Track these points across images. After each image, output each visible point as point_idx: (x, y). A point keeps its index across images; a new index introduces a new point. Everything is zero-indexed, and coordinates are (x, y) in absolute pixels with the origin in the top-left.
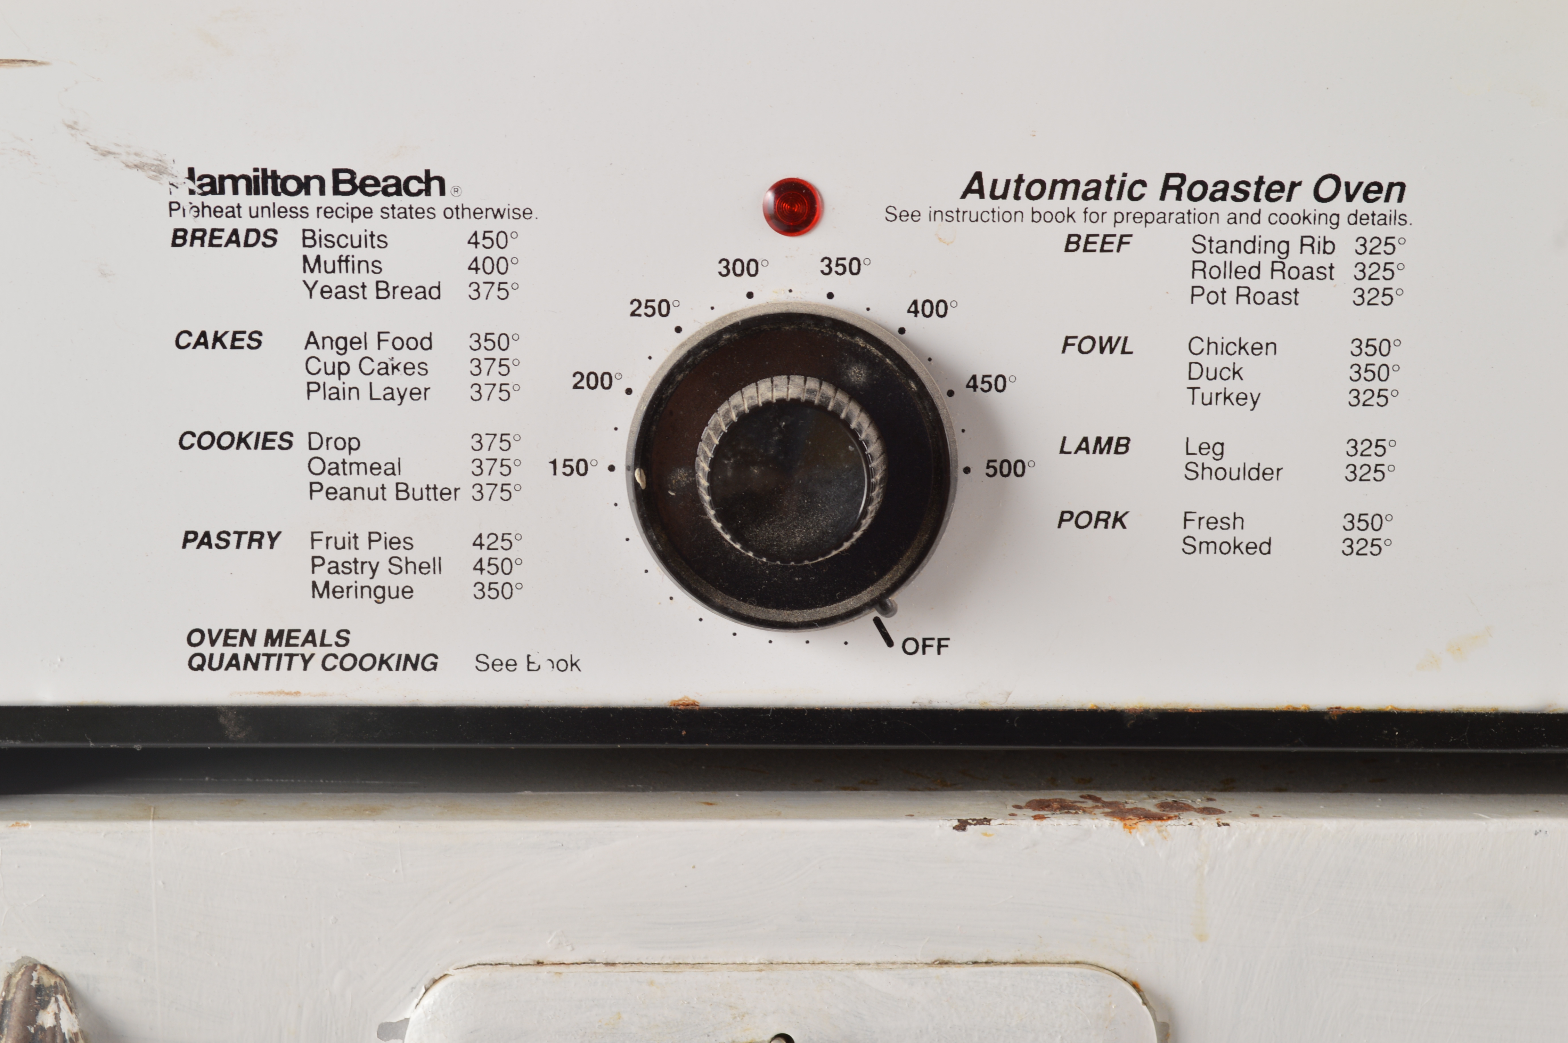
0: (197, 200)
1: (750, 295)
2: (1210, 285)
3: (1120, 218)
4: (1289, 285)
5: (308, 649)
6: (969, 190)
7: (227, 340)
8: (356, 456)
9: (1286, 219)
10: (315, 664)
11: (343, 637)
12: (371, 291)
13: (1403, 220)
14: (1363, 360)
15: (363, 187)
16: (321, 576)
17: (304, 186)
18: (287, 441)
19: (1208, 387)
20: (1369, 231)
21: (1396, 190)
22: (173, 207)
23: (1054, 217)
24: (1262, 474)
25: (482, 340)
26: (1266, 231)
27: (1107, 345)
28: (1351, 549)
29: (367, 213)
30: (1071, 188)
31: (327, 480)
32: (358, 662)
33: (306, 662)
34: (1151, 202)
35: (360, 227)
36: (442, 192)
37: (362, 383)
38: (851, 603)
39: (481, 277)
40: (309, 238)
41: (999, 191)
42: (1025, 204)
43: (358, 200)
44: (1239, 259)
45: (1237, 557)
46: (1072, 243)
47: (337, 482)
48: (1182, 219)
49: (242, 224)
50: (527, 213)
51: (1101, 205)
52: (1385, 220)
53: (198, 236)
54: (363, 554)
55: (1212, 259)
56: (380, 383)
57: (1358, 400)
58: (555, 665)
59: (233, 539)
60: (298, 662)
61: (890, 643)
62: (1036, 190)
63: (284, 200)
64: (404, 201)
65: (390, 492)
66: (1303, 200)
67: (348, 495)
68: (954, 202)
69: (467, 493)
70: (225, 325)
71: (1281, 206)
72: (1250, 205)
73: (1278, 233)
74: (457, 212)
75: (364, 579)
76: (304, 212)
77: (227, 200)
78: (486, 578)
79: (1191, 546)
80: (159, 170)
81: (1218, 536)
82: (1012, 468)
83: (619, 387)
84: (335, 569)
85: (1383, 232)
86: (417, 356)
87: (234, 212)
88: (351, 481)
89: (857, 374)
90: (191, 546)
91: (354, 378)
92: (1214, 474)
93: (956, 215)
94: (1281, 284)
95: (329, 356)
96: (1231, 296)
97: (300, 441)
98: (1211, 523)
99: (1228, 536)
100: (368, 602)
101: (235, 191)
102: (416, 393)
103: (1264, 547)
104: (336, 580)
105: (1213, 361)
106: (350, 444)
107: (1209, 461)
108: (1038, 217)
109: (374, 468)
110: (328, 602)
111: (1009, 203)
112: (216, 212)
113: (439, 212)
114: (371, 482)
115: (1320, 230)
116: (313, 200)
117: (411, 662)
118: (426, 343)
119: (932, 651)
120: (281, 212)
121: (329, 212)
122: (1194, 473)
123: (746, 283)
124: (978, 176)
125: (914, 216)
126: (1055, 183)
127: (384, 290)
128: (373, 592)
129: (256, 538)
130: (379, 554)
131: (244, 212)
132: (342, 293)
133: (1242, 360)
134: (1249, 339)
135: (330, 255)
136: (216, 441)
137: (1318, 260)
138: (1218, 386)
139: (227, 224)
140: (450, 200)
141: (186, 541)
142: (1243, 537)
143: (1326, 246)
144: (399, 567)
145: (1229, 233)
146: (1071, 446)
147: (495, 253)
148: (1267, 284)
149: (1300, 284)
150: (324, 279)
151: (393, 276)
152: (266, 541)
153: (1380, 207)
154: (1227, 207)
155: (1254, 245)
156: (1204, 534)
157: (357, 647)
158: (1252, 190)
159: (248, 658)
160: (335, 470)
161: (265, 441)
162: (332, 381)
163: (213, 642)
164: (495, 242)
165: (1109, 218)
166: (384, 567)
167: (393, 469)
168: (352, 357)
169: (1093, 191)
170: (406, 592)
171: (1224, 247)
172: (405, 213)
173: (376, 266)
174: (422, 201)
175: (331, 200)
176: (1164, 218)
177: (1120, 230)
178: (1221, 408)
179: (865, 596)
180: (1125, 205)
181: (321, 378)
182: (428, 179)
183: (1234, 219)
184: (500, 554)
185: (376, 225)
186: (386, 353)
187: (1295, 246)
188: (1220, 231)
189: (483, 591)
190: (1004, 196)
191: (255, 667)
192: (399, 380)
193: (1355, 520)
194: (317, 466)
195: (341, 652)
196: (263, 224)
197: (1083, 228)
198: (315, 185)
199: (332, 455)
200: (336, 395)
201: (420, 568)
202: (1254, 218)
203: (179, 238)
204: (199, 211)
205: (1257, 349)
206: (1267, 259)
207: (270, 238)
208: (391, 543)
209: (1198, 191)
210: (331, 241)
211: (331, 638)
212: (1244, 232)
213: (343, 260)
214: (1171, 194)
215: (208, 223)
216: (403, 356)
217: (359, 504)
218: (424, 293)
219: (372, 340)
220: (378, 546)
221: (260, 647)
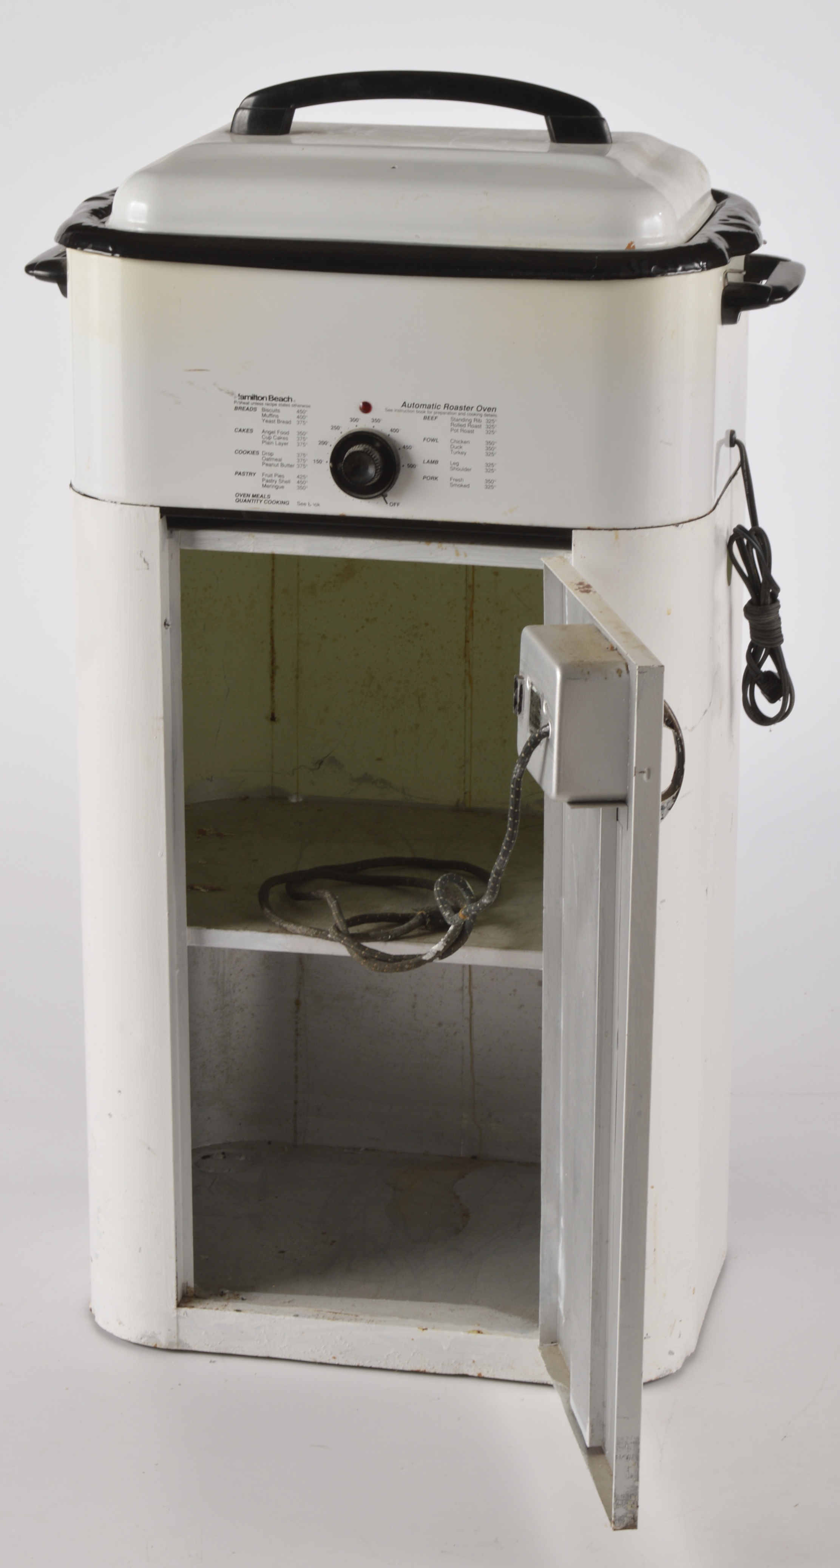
0: (240, 401)
1: (357, 426)
2: (455, 428)
3: (435, 413)
4: (472, 429)
5: (261, 499)
6: (403, 406)
7: (246, 430)
8: (272, 457)
9: (471, 415)
10: (263, 502)
11: (269, 496)
12: (276, 421)
13: (496, 416)
14: (488, 446)
15: (275, 399)
16: (264, 483)
17: (263, 398)
18: (258, 453)
19: (455, 450)
20: (489, 418)
21: (494, 410)
22: (235, 402)
23: (421, 412)
24: (467, 470)
25: (300, 433)
26: (467, 417)
27: (433, 440)
28: (487, 487)
29: (276, 405)
30: (425, 406)
31: (266, 462)
32: (272, 502)
33: (261, 502)
34: (442, 409)
35: (274, 408)
36: (292, 401)
37: (274, 441)
38: (376, 494)
39: (299, 419)
40: (263, 410)
41: (409, 406)
42: (415, 409)
43: (274, 402)
44: (461, 423)
45: (462, 488)
46: (425, 418)
47: (269, 462)
48: (449, 413)
49: (250, 406)
50: (309, 406)
51: (431, 410)
52: (492, 416)
53: (240, 408)
54: (273, 478)
55: (456, 423)
56: (278, 441)
57: (487, 454)
58: (315, 505)
59: (246, 474)
60: (259, 502)
61: (387, 503)
62: (417, 406)
63: (258, 401)
64: (283, 403)
65: (280, 465)
66: (474, 410)
67: (270, 465)
68: (399, 407)
69: (296, 466)
70: (246, 427)
71: (469, 412)
72: (463, 411)
73: (469, 417)
74: (294, 406)
75: (274, 484)
76: (262, 404)
77: (246, 401)
78: (300, 485)
79: (452, 485)
80: (232, 394)
81: (458, 483)
82: (413, 466)
83: (329, 444)
84: (267, 481)
85: (492, 418)
86: (286, 436)
87: (248, 403)
88: (271, 462)
89: (378, 445)
90: (237, 475)
91: (272, 440)
92: (457, 469)
93: (400, 411)
94: (470, 429)
95: (267, 435)
96: (459, 430)
97: (260, 453)
98: (456, 480)
99: (460, 483)
100: (274, 489)
101: (248, 399)
102: (286, 444)
103: (468, 486)
104: (267, 484)
105: (456, 445)
106: (271, 454)
107: (455, 466)
108: (418, 412)
109: (276, 460)
110: (266, 489)
111: (411, 409)
112: (244, 403)
113: (291, 405)
114: (276, 463)
115: (478, 417)
116: (264, 401)
117: (283, 503)
118: (288, 433)
119: (396, 505)
120: (258, 404)
121: (268, 404)
122: (452, 469)
123: (355, 423)
124: (405, 403)
125: (391, 410)
126: (421, 405)
127: (279, 421)
128: (275, 487)
129: (251, 474)
130: (277, 478)
131: (250, 403)
132: (270, 422)
133: (462, 445)
134: (464, 440)
135: (268, 413)
136: (243, 452)
137: (478, 424)
138: (457, 450)
139: (246, 406)
140: (293, 403)
141: (236, 474)
142: (464, 483)
143: (479, 421)
144: (281, 482)
145: (459, 417)
146: (426, 461)
147: (303, 415)
148: (467, 428)
149: (474, 429)
150: (266, 418)
151: (281, 418)
152: (253, 475)
153: (491, 413)
154: (458, 411)
155: (464, 420)
156: (454, 482)
157: (272, 498)
158: (463, 408)
159: (248, 500)
160: (268, 460)
161: (253, 453)
162: (268, 440)
163: (241, 496)
164: (302, 412)
165: (433, 413)
166: (278, 482)
167: (280, 460)
168: (272, 435)
169: (429, 407)
170: (283, 487)
171: (458, 420)
172: (284, 405)
173: (277, 416)
174: (287, 403)
175: (268, 402)
176: (444, 413)
177: (436, 415)
178: (457, 455)
179: (379, 493)
180: (436, 410)
181: (265, 440)
182: (289, 398)
183: (459, 414)
184: (303, 480)
185: (277, 407)
186: (279, 435)
187: (473, 421)
188: (457, 417)
189: (299, 488)
190: (411, 407)
191: (250, 502)
192: (282, 441)
193: (488, 481)
194: (264, 459)
195: (268, 500)
196: (254, 406)
197: (427, 415)
198: (265, 399)
199: (267, 456)
200: (268, 443)
201: (286, 482)
202: (464, 414)
203: (236, 408)
204: (241, 403)
205: (465, 442)
206: (467, 423)
207: (255, 409)
208: (280, 476)
209: (452, 408)
210: (268, 411)
211: (266, 496)
212: (462, 417)
213: (270, 415)
214: (446, 408)
215: (242, 405)
216: (283, 436)
217: (273, 467)
218: (287, 422)
219: (276, 432)
220: (277, 477)
221: (251, 497)
